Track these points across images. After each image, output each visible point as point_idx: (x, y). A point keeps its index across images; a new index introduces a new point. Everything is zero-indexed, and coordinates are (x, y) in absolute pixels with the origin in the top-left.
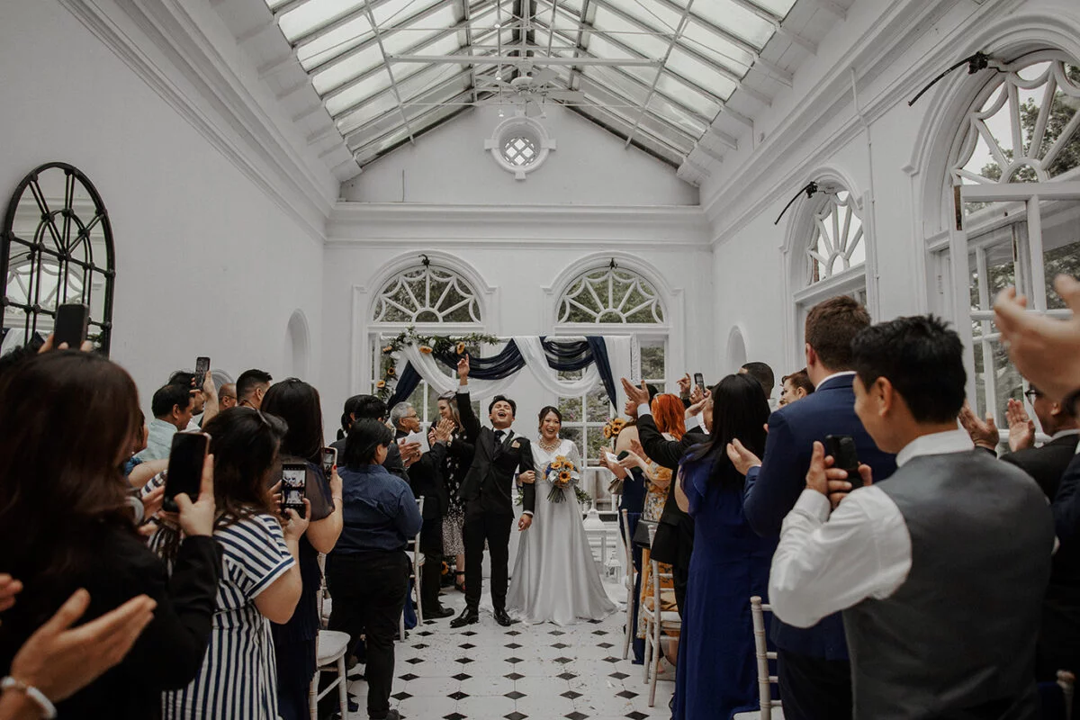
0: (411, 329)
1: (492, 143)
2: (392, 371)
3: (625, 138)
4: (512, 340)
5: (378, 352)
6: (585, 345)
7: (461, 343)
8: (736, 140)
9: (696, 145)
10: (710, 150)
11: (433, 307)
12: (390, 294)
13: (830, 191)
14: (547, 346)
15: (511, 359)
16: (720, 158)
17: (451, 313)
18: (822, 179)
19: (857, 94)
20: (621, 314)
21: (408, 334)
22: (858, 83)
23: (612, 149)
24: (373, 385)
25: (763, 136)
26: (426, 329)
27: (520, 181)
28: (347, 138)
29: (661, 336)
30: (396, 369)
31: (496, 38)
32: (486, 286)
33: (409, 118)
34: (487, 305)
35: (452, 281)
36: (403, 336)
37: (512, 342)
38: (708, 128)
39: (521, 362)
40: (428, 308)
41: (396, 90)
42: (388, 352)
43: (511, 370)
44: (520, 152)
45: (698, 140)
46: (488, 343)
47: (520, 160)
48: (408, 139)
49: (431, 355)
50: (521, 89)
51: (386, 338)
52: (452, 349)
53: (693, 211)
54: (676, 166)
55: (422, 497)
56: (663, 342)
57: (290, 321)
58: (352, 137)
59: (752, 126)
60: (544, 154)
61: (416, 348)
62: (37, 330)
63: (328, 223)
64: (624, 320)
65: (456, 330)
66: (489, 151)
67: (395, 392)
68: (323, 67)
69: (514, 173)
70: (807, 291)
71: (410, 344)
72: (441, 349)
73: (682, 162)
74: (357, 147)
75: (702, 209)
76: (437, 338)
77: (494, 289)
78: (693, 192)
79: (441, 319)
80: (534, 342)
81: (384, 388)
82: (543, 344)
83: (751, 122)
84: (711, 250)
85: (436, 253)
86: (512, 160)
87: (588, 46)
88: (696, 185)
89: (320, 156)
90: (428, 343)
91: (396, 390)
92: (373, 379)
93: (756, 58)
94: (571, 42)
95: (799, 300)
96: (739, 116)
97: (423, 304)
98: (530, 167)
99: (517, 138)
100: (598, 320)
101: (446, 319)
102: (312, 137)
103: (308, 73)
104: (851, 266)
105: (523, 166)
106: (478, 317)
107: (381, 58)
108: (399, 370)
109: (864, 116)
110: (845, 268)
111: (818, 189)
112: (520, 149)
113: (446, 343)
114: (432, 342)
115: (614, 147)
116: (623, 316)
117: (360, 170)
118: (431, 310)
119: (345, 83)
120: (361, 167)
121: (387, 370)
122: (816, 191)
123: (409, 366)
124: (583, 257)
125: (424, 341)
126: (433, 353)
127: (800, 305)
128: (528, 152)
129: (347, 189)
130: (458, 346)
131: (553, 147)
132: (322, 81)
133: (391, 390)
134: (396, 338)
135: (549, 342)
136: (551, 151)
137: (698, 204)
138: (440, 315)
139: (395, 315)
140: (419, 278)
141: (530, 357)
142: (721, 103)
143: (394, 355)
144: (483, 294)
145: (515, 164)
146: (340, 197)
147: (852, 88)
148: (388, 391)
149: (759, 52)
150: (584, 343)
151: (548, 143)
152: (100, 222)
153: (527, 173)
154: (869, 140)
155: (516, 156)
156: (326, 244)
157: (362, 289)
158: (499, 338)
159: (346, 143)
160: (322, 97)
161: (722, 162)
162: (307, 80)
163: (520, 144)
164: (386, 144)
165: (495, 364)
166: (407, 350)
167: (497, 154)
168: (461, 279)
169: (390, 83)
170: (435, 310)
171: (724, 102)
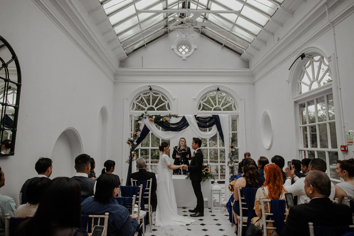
0: (146, 113)
1: (174, 46)
2: (138, 128)
3: (222, 44)
4: (184, 116)
5: (133, 122)
6: (211, 118)
7: (165, 117)
8: (266, 42)
9: (249, 45)
10: (255, 47)
11: (153, 105)
12: (137, 101)
13: (311, 57)
14: (197, 118)
15: (183, 124)
16: (259, 50)
17: (159, 108)
18: (308, 52)
19: (329, 13)
20: (221, 108)
21: (145, 114)
22: (329, 10)
23: (217, 48)
24: (131, 134)
25: (279, 39)
26: (151, 113)
27: (184, 60)
28: (122, 44)
29: (236, 115)
30: (140, 127)
31: (177, 6)
32: (172, 98)
33: (144, 37)
34: (173, 104)
35: (160, 96)
36: (143, 115)
37: (184, 117)
38: (255, 38)
39: (187, 125)
40: (151, 106)
41: (140, 25)
42: (137, 121)
43: (184, 128)
44: (184, 50)
45: (250, 43)
46: (175, 118)
47: (184, 53)
48: (144, 45)
49: (153, 122)
50: (187, 22)
51: (136, 116)
52: (161, 120)
53: (247, 70)
54: (240, 54)
55: (151, 179)
56: (237, 118)
57: (101, 110)
58: (124, 43)
59: (273, 36)
60: (193, 50)
61: (147, 119)
62: (6, 113)
63: (116, 75)
64: (222, 110)
65: (162, 113)
66: (173, 49)
67: (140, 136)
68: (113, 14)
69: (182, 57)
70: (299, 97)
71: (145, 118)
72: (157, 120)
73: (243, 52)
74: (126, 47)
75: (250, 69)
76: (156, 116)
77: (175, 99)
78: (247, 63)
79: (156, 110)
80: (192, 117)
81: (136, 135)
82: (196, 118)
83: (273, 34)
84: (254, 84)
85: (154, 86)
86: (181, 53)
87: (210, 8)
88: (248, 61)
89: (112, 50)
90: (152, 117)
91: (140, 135)
92: (131, 131)
93: (279, 7)
94: (204, 7)
95: (295, 100)
96: (268, 32)
97: (149, 105)
98: (187, 55)
99: (182, 45)
100: (213, 110)
101: (157, 110)
102: (109, 42)
103: (108, 16)
104: (321, 86)
105: (185, 55)
106: (169, 109)
107: (135, 12)
108: (141, 128)
109: (332, 23)
110: (319, 87)
111: (306, 56)
112: (184, 49)
113: (159, 117)
114: (154, 117)
115: (218, 48)
116: (222, 108)
117: (127, 57)
118: (152, 106)
119: (121, 21)
120: (127, 55)
121: (137, 127)
122: (305, 57)
123: (145, 126)
124: (208, 87)
125: (151, 117)
126: (154, 121)
127: (296, 102)
128: (187, 50)
129: (122, 63)
130: (164, 118)
131: (196, 48)
132: (113, 20)
133: (138, 135)
134: (140, 116)
135: (198, 117)
136: (195, 49)
137: (249, 68)
138: (156, 108)
139: (139, 108)
140: (148, 95)
141: (191, 123)
142: (262, 27)
143: (139, 122)
144: (171, 100)
145: (182, 54)
146: (120, 66)
147: (326, 12)
148: (137, 136)
149: (280, 4)
150: (211, 117)
151: (194, 47)
152: (14, 61)
153: (187, 57)
154: (334, 32)
155: (182, 51)
156: (114, 83)
157: (128, 99)
158: (179, 115)
159: (122, 45)
160: (113, 26)
161: (259, 51)
162: (107, 18)
163: (184, 47)
164: (136, 47)
165: (178, 126)
166: (144, 120)
167: (176, 50)
168: (163, 95)
169: (138, 22)
170: (154, 106)
171: (263, 27)
